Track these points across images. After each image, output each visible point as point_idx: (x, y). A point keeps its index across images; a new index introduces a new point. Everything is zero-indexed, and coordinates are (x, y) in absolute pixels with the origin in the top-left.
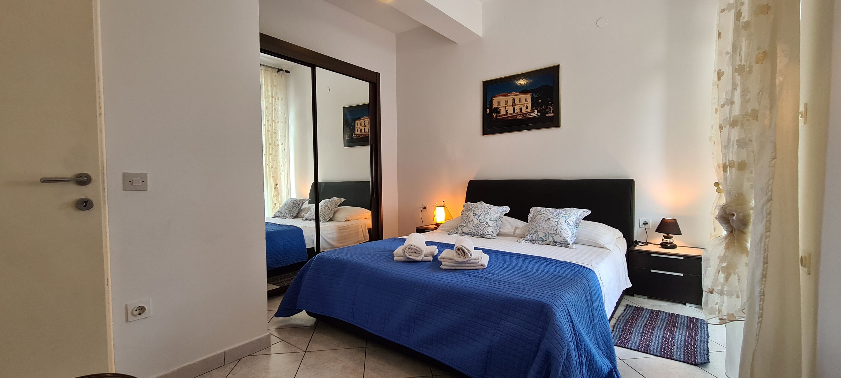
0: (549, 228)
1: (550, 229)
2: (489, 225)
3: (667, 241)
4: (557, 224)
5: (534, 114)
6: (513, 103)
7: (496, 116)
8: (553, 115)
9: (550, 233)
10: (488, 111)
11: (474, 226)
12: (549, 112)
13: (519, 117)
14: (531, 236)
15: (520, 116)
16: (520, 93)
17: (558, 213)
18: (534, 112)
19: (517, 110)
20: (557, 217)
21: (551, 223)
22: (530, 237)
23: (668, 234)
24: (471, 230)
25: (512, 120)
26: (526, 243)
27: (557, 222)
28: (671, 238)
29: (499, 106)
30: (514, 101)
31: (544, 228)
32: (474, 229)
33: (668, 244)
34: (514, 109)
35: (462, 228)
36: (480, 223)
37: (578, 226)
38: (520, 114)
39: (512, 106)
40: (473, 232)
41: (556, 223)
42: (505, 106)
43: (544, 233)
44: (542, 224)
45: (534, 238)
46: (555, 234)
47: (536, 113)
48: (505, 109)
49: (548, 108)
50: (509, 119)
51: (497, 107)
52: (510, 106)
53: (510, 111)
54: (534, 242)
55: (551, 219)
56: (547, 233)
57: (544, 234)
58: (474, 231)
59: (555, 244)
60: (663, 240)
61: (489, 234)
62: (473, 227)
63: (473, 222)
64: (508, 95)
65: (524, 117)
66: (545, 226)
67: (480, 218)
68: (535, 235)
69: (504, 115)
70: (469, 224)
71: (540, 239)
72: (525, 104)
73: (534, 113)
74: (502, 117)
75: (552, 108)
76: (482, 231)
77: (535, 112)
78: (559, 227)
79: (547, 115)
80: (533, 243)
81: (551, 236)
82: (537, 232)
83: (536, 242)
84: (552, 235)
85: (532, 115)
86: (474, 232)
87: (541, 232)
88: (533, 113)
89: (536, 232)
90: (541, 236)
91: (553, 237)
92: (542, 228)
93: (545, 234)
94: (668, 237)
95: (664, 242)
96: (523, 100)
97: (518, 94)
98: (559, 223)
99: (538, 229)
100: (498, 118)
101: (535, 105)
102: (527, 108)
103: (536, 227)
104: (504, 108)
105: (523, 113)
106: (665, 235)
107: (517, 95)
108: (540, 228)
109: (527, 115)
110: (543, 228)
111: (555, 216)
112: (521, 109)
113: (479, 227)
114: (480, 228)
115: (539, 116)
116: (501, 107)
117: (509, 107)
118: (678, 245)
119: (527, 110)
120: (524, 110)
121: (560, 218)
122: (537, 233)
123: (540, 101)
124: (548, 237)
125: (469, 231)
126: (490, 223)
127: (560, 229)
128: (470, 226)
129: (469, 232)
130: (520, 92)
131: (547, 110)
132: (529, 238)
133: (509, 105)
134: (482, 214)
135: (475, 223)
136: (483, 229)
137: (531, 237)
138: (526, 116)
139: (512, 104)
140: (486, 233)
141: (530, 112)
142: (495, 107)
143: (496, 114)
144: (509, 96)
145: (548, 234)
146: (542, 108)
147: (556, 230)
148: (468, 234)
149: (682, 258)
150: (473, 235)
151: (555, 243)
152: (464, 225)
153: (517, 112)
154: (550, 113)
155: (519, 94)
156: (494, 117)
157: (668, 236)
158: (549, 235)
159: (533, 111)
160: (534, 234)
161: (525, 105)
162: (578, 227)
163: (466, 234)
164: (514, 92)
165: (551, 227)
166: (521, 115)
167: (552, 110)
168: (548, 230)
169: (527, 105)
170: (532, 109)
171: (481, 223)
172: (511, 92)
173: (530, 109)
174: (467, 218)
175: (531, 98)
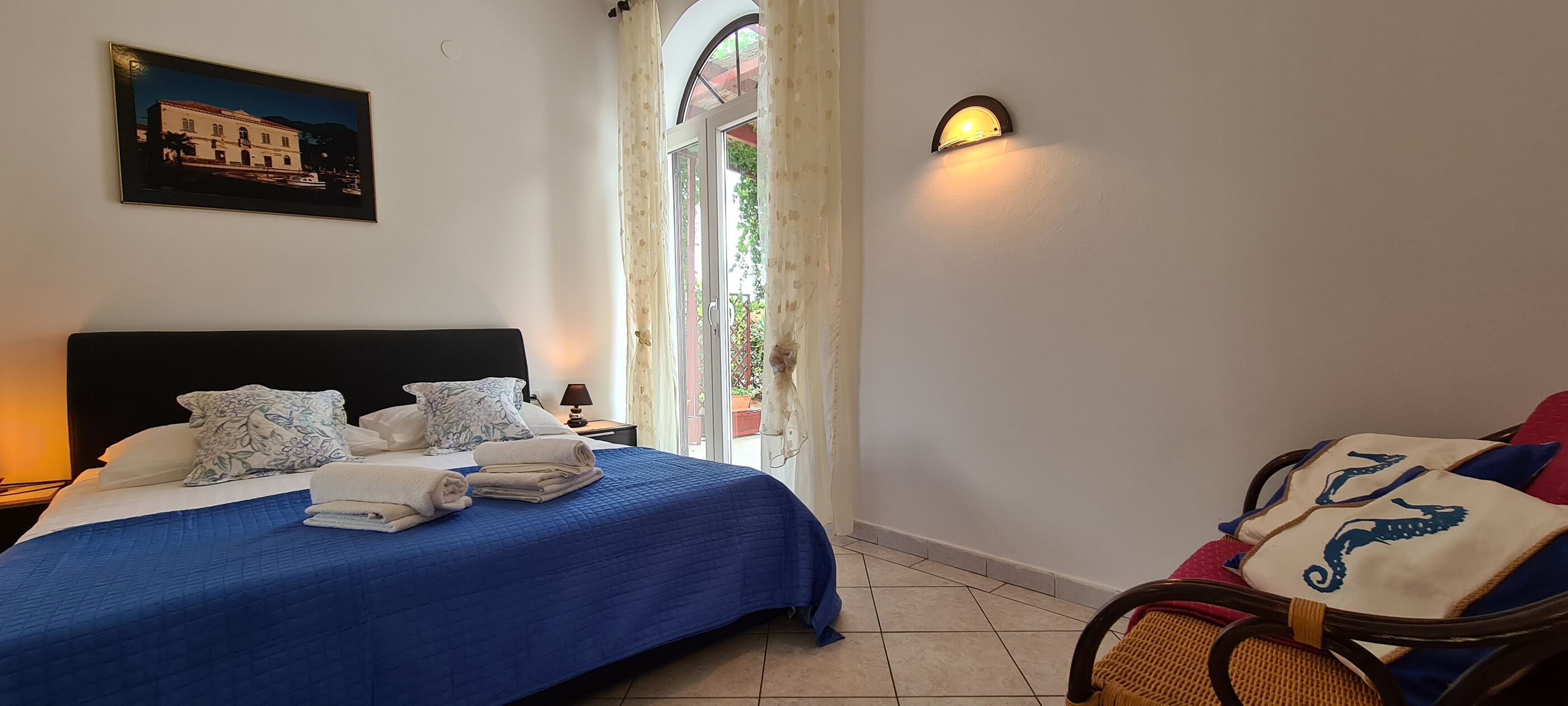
0: (490, 415)
1: (493, 416)
2: (328, 437)
3: (577, 416)
4: (502, 406)
5: (310, 180)
6: (241, 137)
7: (178, 158)
8: (359, 193)
9: (496, 425)
10: (142, 135)
11: (289, 444)
12: (349, 185)
13: (263, 178)
14: (455, 437)
15: (266, 175)
16: (264, 120)
18: (308, 176)
19: (257, 158)
20: (494, 393)
21: (490, 406)
22: (453, 440)
23: (576, 407)
24: (283, 457)
25: (238, 179)
26: (451, 453)
27: (499, 402)
28: (580, 411)
29: (189, 134)
30: (246, 134)
31: (480, 417)
32: (291, 453)
33: (578, 421)
34: (246, 157)
35: (247, 458)
36: (303, 435)
37: (519, 407)
38: (267, 173)
39: (240, 146)
40: (290, 461)
42: (213, 138)
43: (484, 427)
44: (472, 411)
45: (462, 441)
46: (507, 424)
47: (314, 180)
48: (214, 146)
49: (348, 176)
50: (228, 174)
51: (181, 133)
52: (233, 143)
53: (233, 155)
54: (464, 448)
55: (485, 399)
56: (488, 425)
57: (484, 429)
58: (294, 458)
60: (571, 416)
61: (340, 455)
62: (286, 449)
63: (279, 437)
64: (224, 112)
65: (278, 181)
66: (482, 413)
67: (296, 422)
68: (464, 435)
69: (210, 162)
70: (268, 442)
71: (473, 441)
72: (280, 150)
73: (311, 178)
74: (202, 165)
75: (357, 178)
76: (319, 454)
77: (312, 176)
78: (508, 412)
79: (344, 191)
80: (463, 451)
81: (499, 430)
82: (469, 427)
83: (469, 447)
84: (501, 428)
85: (303, 182)
86: (294, 461)
87: (477, 425)
88: (307, 178)
90: (478, 433)
91: (503, 431)
92: (477, 419)
93: (486, 427)
94: (577, 410)
95: (572, 419)
96: (276, 142)
97: (259, 120)
98: (503, 403)
99: (468, 422)
100: (184, 163)
101: (309, 158)
102: (287, 161)
103: (462, 419)
104: (210, 143)
105: (276, 171)
106: (573, 407)
107: (256, 122)
108: (473, 419)
109: (288, 177)
110: (478, 417)
111: (490, 392)
112: (268, 160)
113: (306, 445)
114: (310, 446)
115: (324, 188)
116: (199, 138)
117: (226, 145)
118: (588, 421)
119: (287, 167)
120: (278, 164)
121: (499, 396)
122: (468, 430)
123: (325, 155)
125: (275, 460)
126: (328, 430)
127: (511, 413)
130: (263, 118)
131: (344, 180)
132: (452, 442)
133: (225, 140)
134: (295, 414)
135: (287, 438)
136: (319, 448)
137: (455, 440)
138: (285, 181)
139: (239, 140)
140: (332, 456)
141: (298, 175)
142: (173, 132)
143: (179, 154)
144: (228, 117)
145: (491, 427)
146: (330, 173)
147: (506, 416)
148: (273, 470)
152: (249, 448)
153: (256, 165)
154: (352, 187)
155: (262, 122)
156: (172, 159)
157: (577, 409)
158: (493, 428)
159: (306, 173)
160: (463, 433)
161: (284, 154)
164: (242, 112)
165: (495, 413)
166: (270, 175)
167: (356, 182)
168: (490, 420)
169: (291, 155)
170: (303, 167)
171: (306, 434)
172: (232, 109)
173: (296, 165)
174: (247, 430)
175: (300, 141)
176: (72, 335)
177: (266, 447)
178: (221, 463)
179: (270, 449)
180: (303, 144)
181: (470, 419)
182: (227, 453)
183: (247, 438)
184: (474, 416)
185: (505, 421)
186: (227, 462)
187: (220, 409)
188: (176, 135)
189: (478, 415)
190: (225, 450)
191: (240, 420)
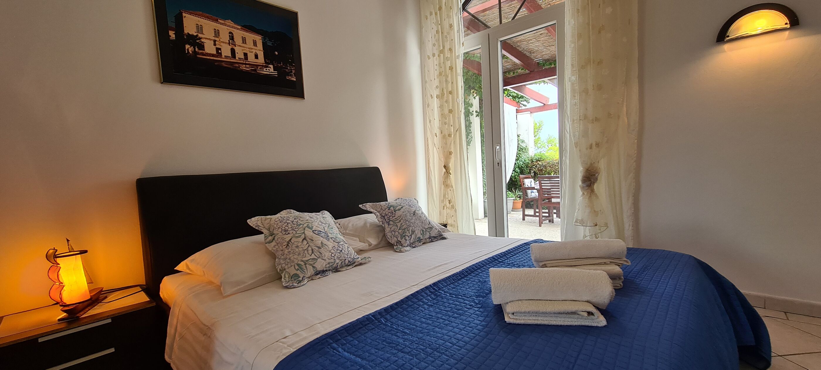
5: (269, 70)
6: (230, 39)
7: (194, 52)
8: (295, 80)
9: (427, 229)
10: (172, 35)
11: (332, 251)
12: (289, 74)
13: (243, 67)
14: (409, 238)
15: (245, 66)
16: (242, 28)
18: (268, 67)
19: (239, 55)
22: (408, 240)
24: (332, 261)
25: (230, 68)
26: (407, 250)
29: (200, 35)
30: (233, 37)
32: (335, 257)
34: (233, 51)
35: (314, 264)
36: (337, 244)
38: (246, 64)
39: (230, 45)
40: (336, 263)
42: (214, 38)
43: (421, 231)
47: (271, 70)
48: (215, 45)
49: (289, 68)
50: (223, 64)
51: (195, 34)
52: (226, 43)
53: (226, 51)
56: (423, 229)
58: (337, 261)
59: (432, 239)
62: (333, 255)
63: (326, 247)
64: (219, 21)
65: (252, 70)
66: (418, 221)
69: (213, 55)
70: (322, 250)
71: (416, 240)
72: (252, 49)
73: (269, 69)
74: (208, 58)
75: (294, 70)
76: (349, 256)
77: (270, 67)
79: (287, 78)
80: (414, 247)
82: (415, 231)
83: (416, 245)
85: (265, 71)
86: (338, 263)
87: (418, 230)
88: (268, 69)
89: (413, 232)
91: (430, 232)
96: (249, 42)
97: (240, 27)
100: (198, 56)
102: (256, 57)
104: (212, 42)
105: (251, 63)
107: (238, 29)
109: (257, 68)
112: (246, 55)
113: (341, 251)
114: (343, 251)
115: (277, 76)
116: (206, 38)
117: (222, 44)
119: (256, 60)
120: (251, 58)
123: (277, 53)
125: (329, 263)
128: (327, 255)
129: (328, 266)
130: (242, 26)
131: (287, 70)
132: (408, 242)
133: (221, 40)
134: (326, 229)
135: (330, 247)
136: (347, 252)
138: (255, 70)
139: (229, 41)
141: (263, 66)
142: (190, 33)
143: (195, 49)
144: (221, 24)
146: (279, 65)
147: (429, 223)
150: (336, 270)
152: (313, 256)
153: (239, 58)
154: (291, 75)
156: (191, 52)
158: (426, 231)
159: (267, 65)
160: (412, 235)
161: (254, 51)
163: (322, 273)
164: (230, 21)
165: (424, 221)
166: (247, 66)
167: (293, 72)
169: (258, 52)
170: (265, 61)
172: (225, 19)
173: (261, 60)
174: (308, 243)
175: (263, 42)
176: (137, 179)
177: (322, 254)
178: (300, 268)
179: (325, 256)
180: (264, 44)
181: (414, 226)
182: (302, 261)
183: (310, 249)
184: (415, 224)
185: (430, 226)
186: (304, 267)
187: (283, 229)
188: (193, 35)
189: (417, 223)
190: (300, 259)
191: (300, 236)
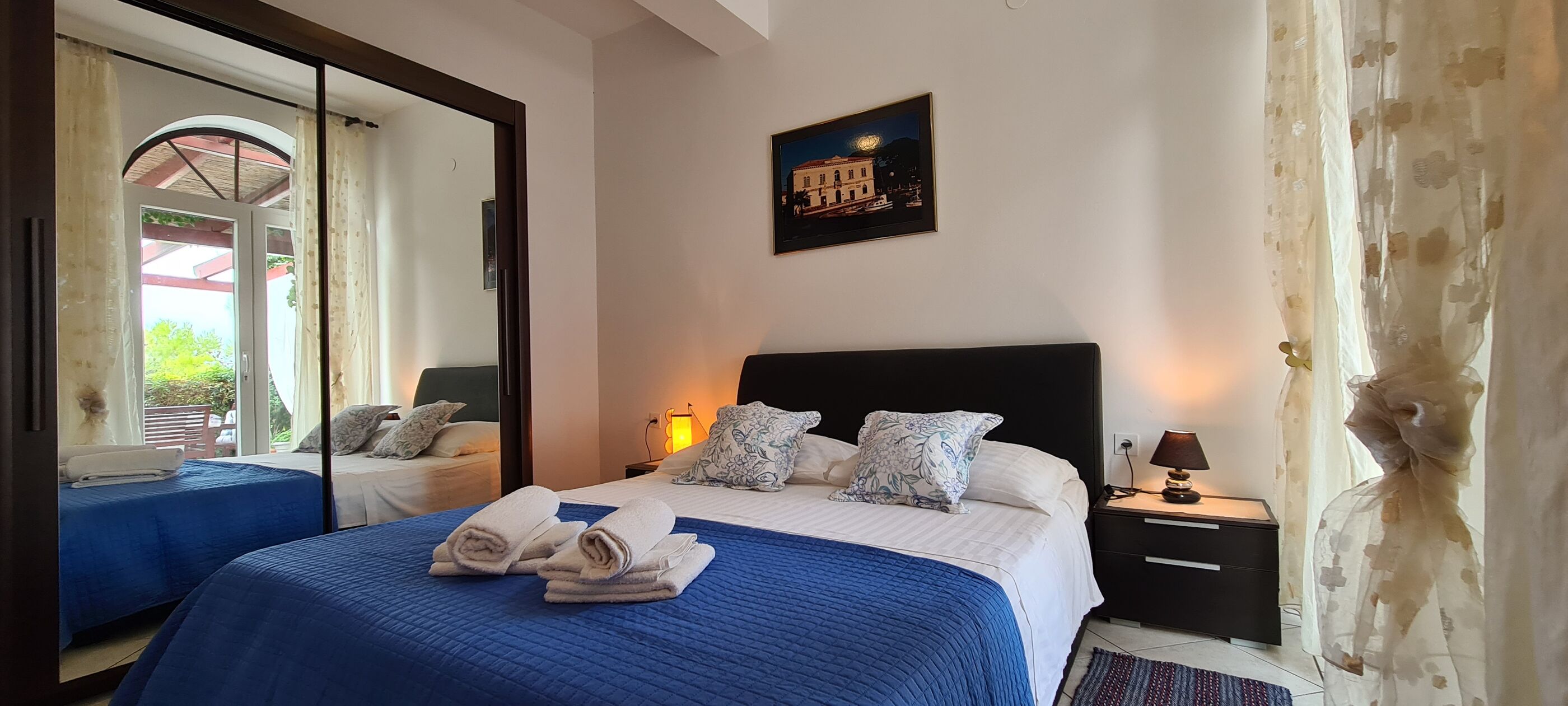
0: (902, 462)
1: (904, 463)
2: (766, 458)
3: (1178, 485)
4: (922, 451)
5: (881, 203)
6: (836, 180)
7: (802, 211)
8: (920, 204)
9: (905, 476)
10: (784, 199)
11: (732, 460)
12: (912, 198)
13: (850, 211)
14: (861, 482)
15: (851, 208)
17: (925, 423)
18: (879, 199)
19: (845, 196)
20: (922, 433)
21: (906, 450)
22: (858, 485)
23: (1178, 469)
24: (726, 471)
25: (834, 217)
26: (849, 500)
27: (921, 446)
28: (1185, 477)
29: (807, 189)
30: (839, 175)
31: (891, 462)
32: (731, 468)
33: (1181, 493)
34: (838, 194)
35: (706, 467)
36: (746, 453)
38: (852, 206)
39: (835, 188)
40: (730, 476)
41: (920, 448)
42: (819, 187)
43: (891, 476)
44: (886, 453)
45: (868, 488)
46: (916, 477)
47: (884, 202)
48: (820, 194)
49: (911, 189)
50: (829, 215)
51: (803, 190)
52: (831, 187)
53: (831, 198)
54: (868, 498)
55: (907, 440)
56: (896, 474)
57: (891, 479)
58: (732, 474)
59: (918, 502)
60: (1167, 482)
61: (766, 479)
62: (729, 465)
63: (730, 452)
64: (826, 162)
65: (859, 211)
66: (893, 457)
67: (748, 440)
68: (869, 481)
69: (818, 208)
70: (722, 456)
71: (881, 491)
72: (860, 181)
73: (881, 201)
74: (813, 212)
75: (919, 189)
76: (749, 474)
77: (882, 199)
78: (926, 460)
79: (908, 206)
80: (866, 501)
81: (908, 483)
82: (875, 473)
83: (873, 499)
84: (909, 481)
85: (876, 207)
86: (732, 477)
87: (885, 472)
88: (879, 202)
89: (872, 473)
90: (884, 483)
91: (912, 486)
92: (886, 463)
93: (894, 476)
94: (1179, 476)
95: (1170, 489)
96: (857, 174)
97: (847, 160)
98: (926, 448)
99: (877, 466)
100: (804, 214)
101: (881, 183)
102: (865, 190)
103: (873, 461)
104: (818, 191)
105: (857, 202)
106: (1173, 470)
107: (845, 162)
108: (882, 464)
109: (866, 205)
110: (888, 461)
111: (918, 431)
112: (852, 193)
113: (744, 463)
114: (746, 465)
115: (891, 208)
116: (812, 190)
117: (827, 190)
118: (1201, 494)
119: (865, 196)
120: (859, 195)
121: (929, 437)
122: (874, 476)
123: (892, 174)
124: (901, 484)
125: (721, 473)
126: (771, 452)
127: (929, 464)
128: (724, 461)
129: (720, 475)
130: (849, 157)
131: (908, 194)
132: (856, 488)
133: (827, 186)
134: (754, 431)
135: (734, 454)
136: (751, 468)
137: (861, 486)
138: (863, 210)
139: (835, 183)
140: (759, 479)
141: (872, 200)
142: (799, 191)
143: (802, 207)
144: (828, 165)
145: (899, 478)
146: (896, 190)
147: (920, 466)
148: (719, 481)
149: (1216, 527)
150: (729, 485)
151: (916, 501)
152: (710, 459)
153: (845, 201)
154: (915, 200)
155: (849, 160)
156: (798, 213)
157: (1179, 473)
158: (901, 480)
159: (878, 197)
160: (868, 479)
161: (862, 184)
162: (973, 458)
163: (713, 481)
164: (837, 157)
165: (907, 460)
166: (854, 207)
167: (918, 193)
168: (900, 468)
169: (866, 183)
170: (876, 192)
171: (749, 452)
172: (831, 157)
173: (871, 192)
174: (717, 442)
175: (874, 167)
177: (719, 459)
179: (720, 462)
180: (876, 170)
181: (880, 463)
182: (699, 460)
183: (714, 449)
184: (885, 460)
185: (917, 473)
186: (697, 467)
188: (801, 192)
189: (889, 459)
